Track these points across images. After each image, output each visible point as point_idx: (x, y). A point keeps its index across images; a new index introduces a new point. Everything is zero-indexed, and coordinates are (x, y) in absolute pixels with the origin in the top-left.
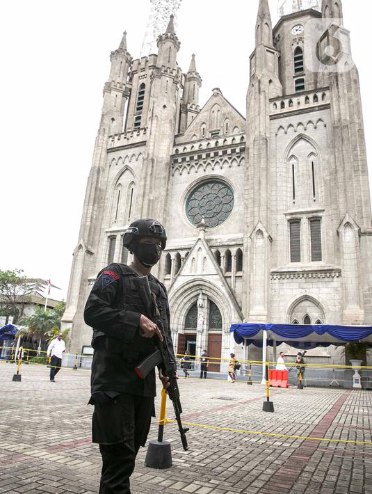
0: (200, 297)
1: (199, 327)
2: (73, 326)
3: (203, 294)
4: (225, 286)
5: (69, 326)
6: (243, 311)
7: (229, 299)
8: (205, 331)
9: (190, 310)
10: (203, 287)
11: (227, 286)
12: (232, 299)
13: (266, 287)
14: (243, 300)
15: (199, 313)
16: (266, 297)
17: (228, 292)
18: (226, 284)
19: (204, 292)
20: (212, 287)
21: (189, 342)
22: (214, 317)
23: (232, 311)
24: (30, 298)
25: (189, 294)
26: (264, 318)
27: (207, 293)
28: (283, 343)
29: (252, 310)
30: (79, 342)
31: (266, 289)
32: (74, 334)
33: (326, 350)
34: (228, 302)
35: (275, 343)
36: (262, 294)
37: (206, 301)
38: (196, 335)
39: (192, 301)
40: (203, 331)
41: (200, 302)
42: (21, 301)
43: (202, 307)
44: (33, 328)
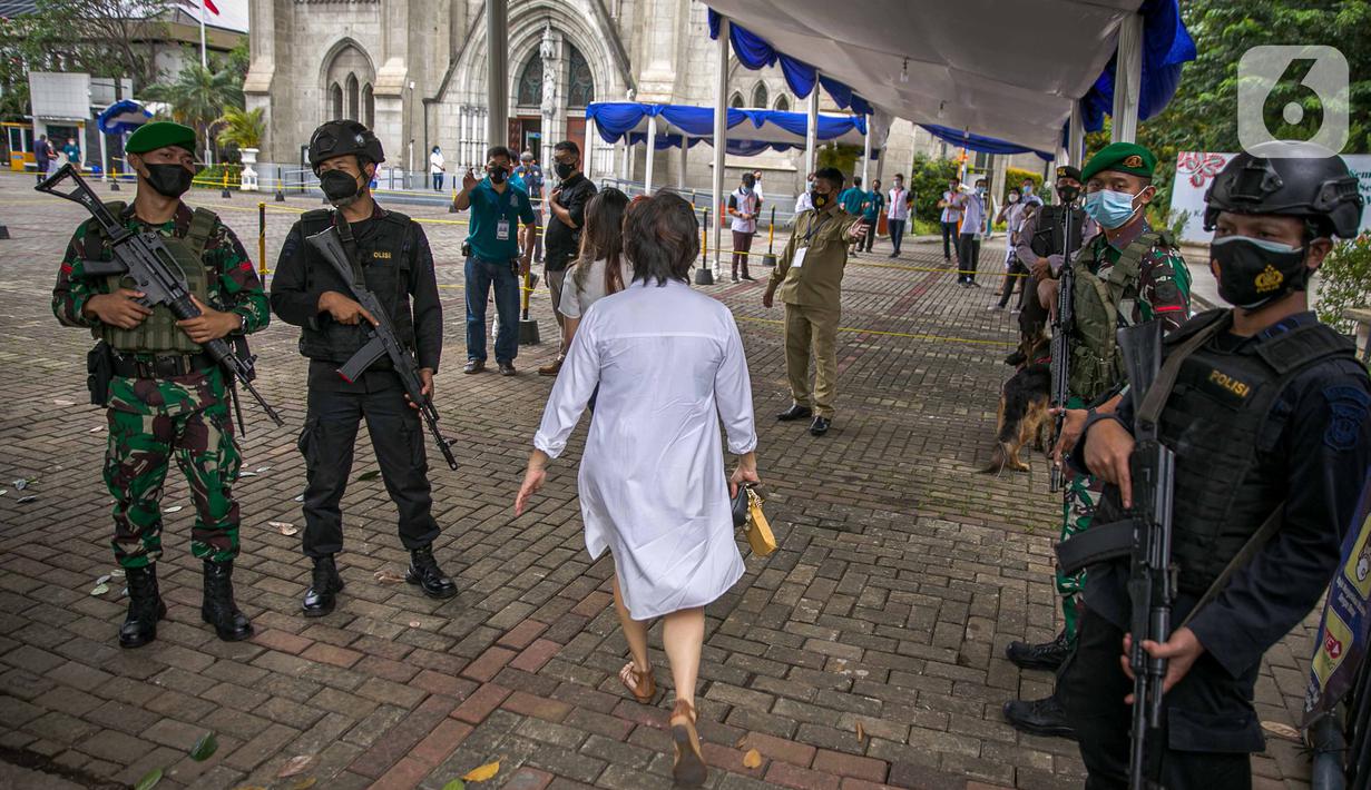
0: (546, 36)
1: (546, 105)
2: (272, 104)
3: (552, 28)
4: (596, 12)
5: (265, 102)
6: (633, 70)
7: (604, 43)
8: (559, 112)
9: (527, 66)
10: (553, 14)
11: (600, 13)
12: (610, 43)
13: (677, 18)
14: (634, 47)
15: (546, 71)
16: (676, 41)
17: (603, 28)
18: (598, 8)
19: (555, 23)
20: (571, 14)
21: (529, 135)
22: (578, 81)
23: (611, 70)
24: (164, 28)
25: (523, 29)
26: (669, 88)
27: (561, 26)
28: (702, 141)
29: (647, 69)
30: (292, 140)
31: (677, 24)
32: (277, 121)
33: (789, 157)
34: (603, 49)
35: (685, 143)
36: (668, 35)
37: (560, 45)
38: (540, 121)
39: (531, 44)
40: (554, 110)
41: (546, 47)
42: (142, 36)
43: (551, 59)
44: (181, 108)
